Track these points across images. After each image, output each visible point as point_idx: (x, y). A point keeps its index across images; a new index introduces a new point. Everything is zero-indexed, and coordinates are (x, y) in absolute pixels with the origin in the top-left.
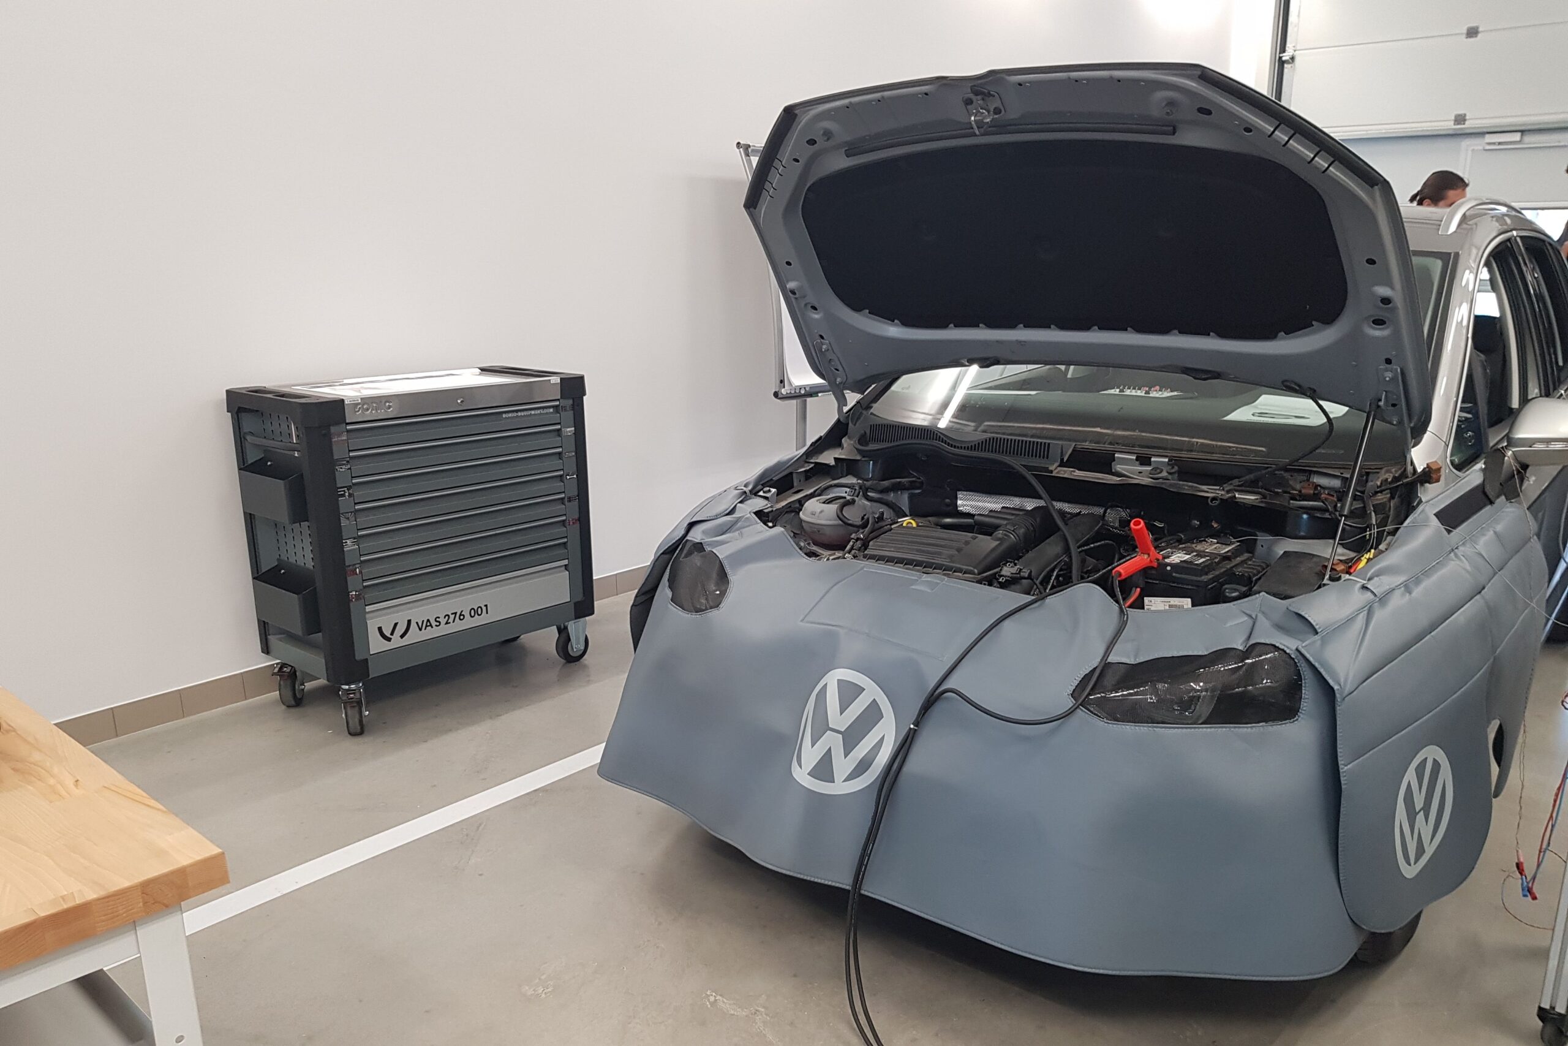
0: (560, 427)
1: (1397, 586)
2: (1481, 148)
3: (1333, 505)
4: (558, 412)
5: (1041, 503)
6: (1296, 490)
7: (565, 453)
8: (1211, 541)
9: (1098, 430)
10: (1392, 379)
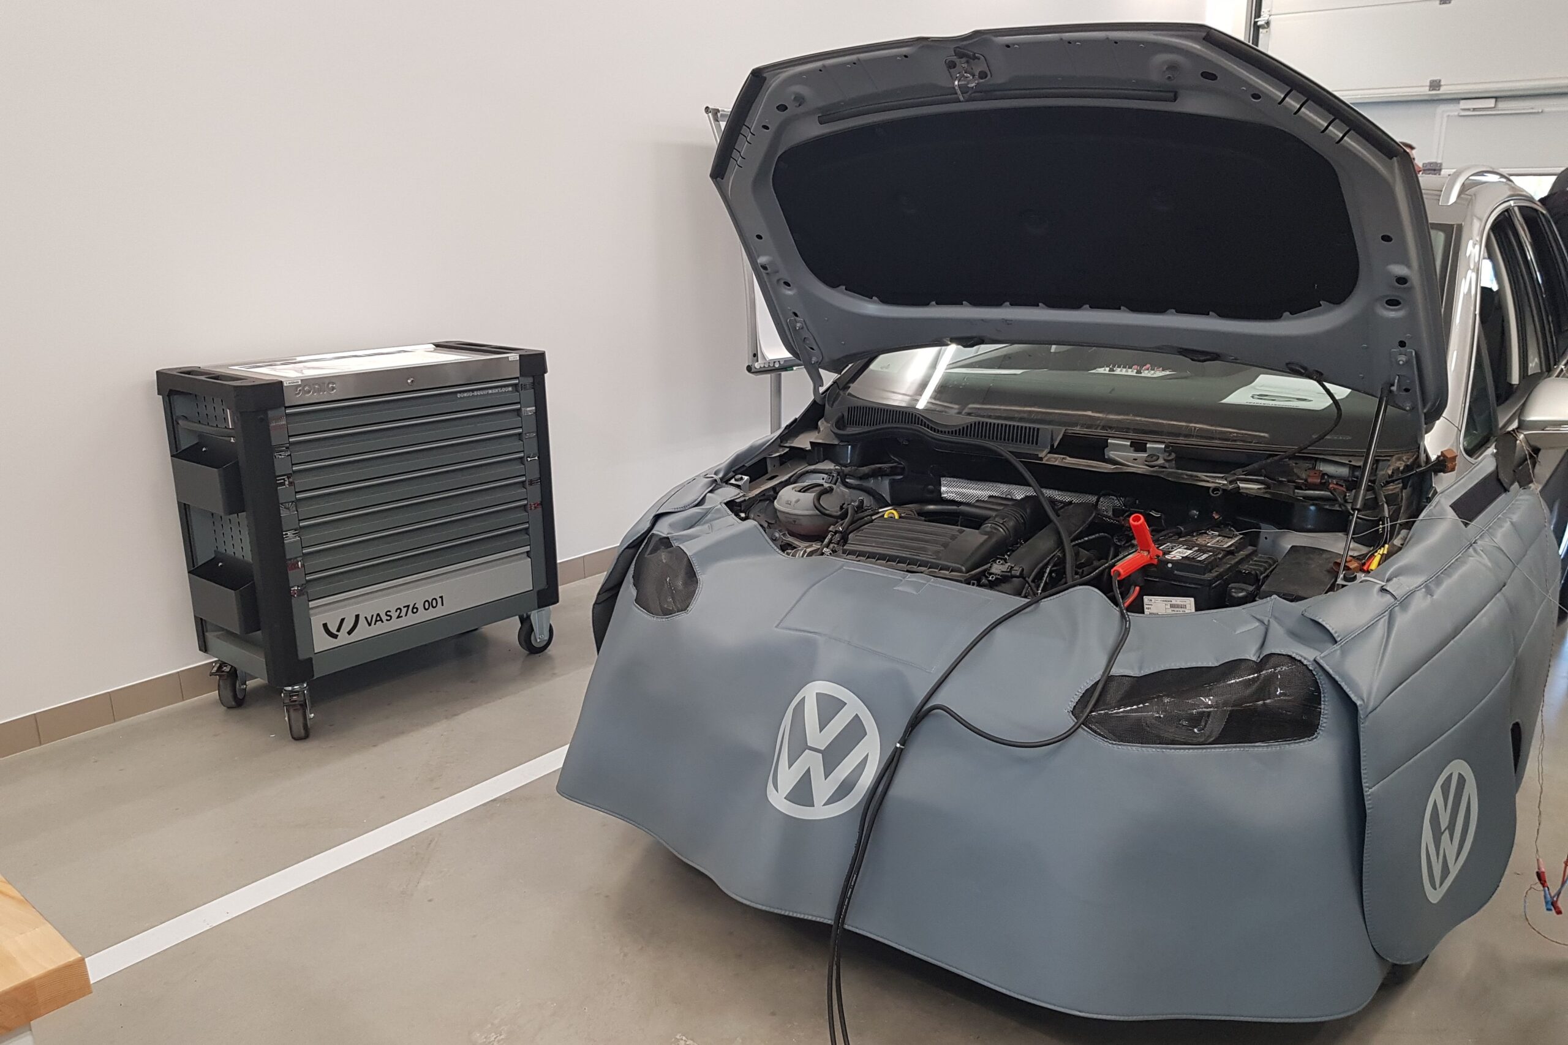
0: (519, 406)
1: (1417, 588)
2: (1456, 113)
3: (1342, 497)
4: (517, 391)
5: (1029, 492)
6: (1302, 479)
7: (526, 434)
8: (1213, 534)
9: (1089, 413)
10: (1407, 363)
